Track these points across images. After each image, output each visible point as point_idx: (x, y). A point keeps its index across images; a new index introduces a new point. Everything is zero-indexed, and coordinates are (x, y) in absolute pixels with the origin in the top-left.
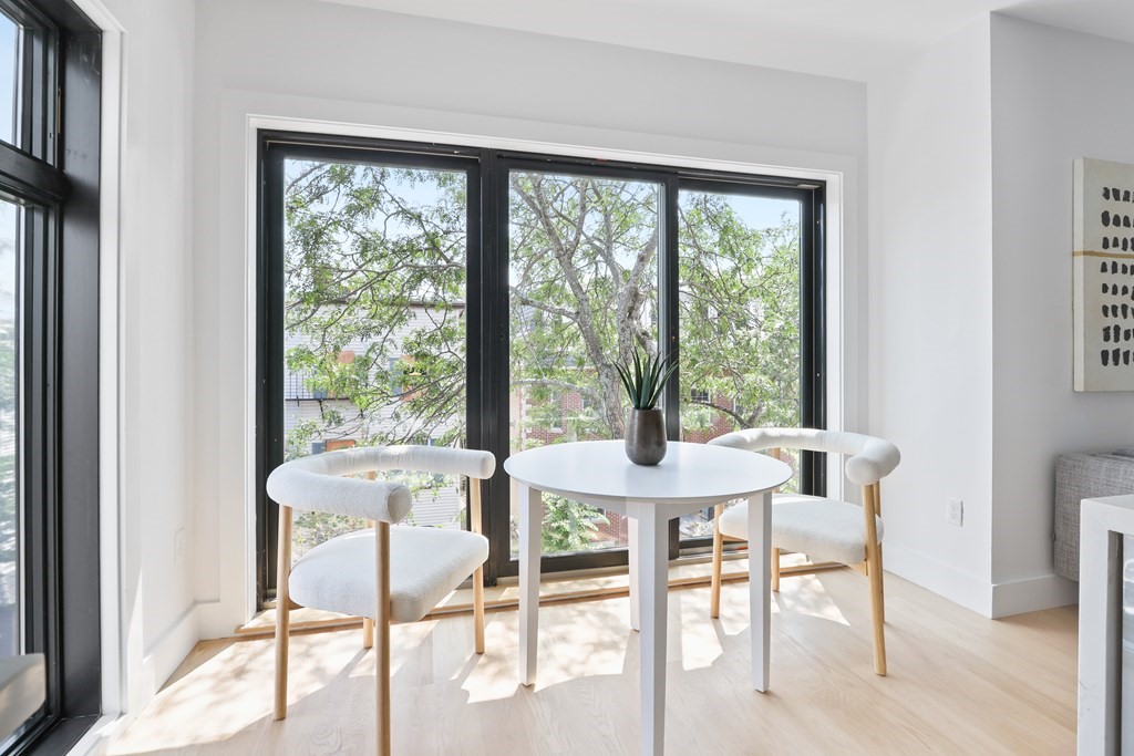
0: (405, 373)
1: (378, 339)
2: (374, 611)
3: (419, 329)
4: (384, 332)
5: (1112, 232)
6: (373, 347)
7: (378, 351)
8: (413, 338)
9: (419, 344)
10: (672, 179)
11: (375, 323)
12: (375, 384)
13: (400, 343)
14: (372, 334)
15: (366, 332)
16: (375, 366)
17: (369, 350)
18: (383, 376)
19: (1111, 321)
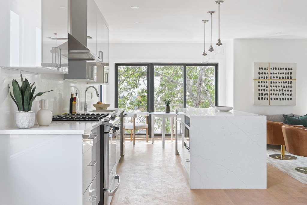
0: (139, 102)
1: (130, 92)
2: (133, 128)
3: (142, 88)
4: (132, 89)
5: (261, 75)
6: (129, 94)
7: (130, 95)
8: (140, 91)
9: (142, 93)
10: (185, 65)
11: (129, 87)
12: (129, 105)
13: (137, 93)
14: (129, 91)
15: (127, 90)
16: (129, 100)
17: (128, 95)
18: (131, 103)
19: (261, 92)
